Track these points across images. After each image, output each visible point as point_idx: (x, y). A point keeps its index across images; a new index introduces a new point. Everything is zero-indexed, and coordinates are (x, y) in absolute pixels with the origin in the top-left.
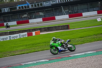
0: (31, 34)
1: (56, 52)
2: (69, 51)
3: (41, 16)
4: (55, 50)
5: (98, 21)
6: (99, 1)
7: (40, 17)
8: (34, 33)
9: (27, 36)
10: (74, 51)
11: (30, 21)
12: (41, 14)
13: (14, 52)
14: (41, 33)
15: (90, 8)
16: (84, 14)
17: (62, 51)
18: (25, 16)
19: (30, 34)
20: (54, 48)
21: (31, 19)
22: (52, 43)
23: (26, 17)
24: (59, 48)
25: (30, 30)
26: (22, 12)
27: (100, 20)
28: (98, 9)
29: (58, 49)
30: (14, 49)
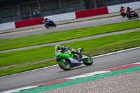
4: (66, 64)
20: (64, 61)
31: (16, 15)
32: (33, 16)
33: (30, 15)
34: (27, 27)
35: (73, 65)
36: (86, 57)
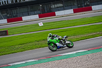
1: (55, 49)
2: (67, 48)
4: (53, 47)
5: (40, 25)
6: (41, 4)
10: (72, 47)
15: (31, 11)
16: (24, 18)
17: (60, 47)
20: (52, 45)
22: (49, 39)
27: (42, 25)
28: (39, 12)
29: (56, 45)
31: (74, 5)
32: (85, 6)
33: (83, 5)
34: (81, 13)
35: (59, 48)
36: (69, 42)
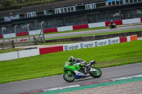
0: (125, 40)
3: (139, 14)
7: (137, 16)
8: (129, 38)
9: (119, 42)
11: (124, 21)
12: (139, 12)
13: (101, 63)
14: (138, 39)
18: (118, 14)
19: (123, 40)
21: (125, 18)
23: (118, 17)
24: (77, 72)
25: (123, 34)
26: (113, 9)
30: (102, 60)
35: (78, 77)
